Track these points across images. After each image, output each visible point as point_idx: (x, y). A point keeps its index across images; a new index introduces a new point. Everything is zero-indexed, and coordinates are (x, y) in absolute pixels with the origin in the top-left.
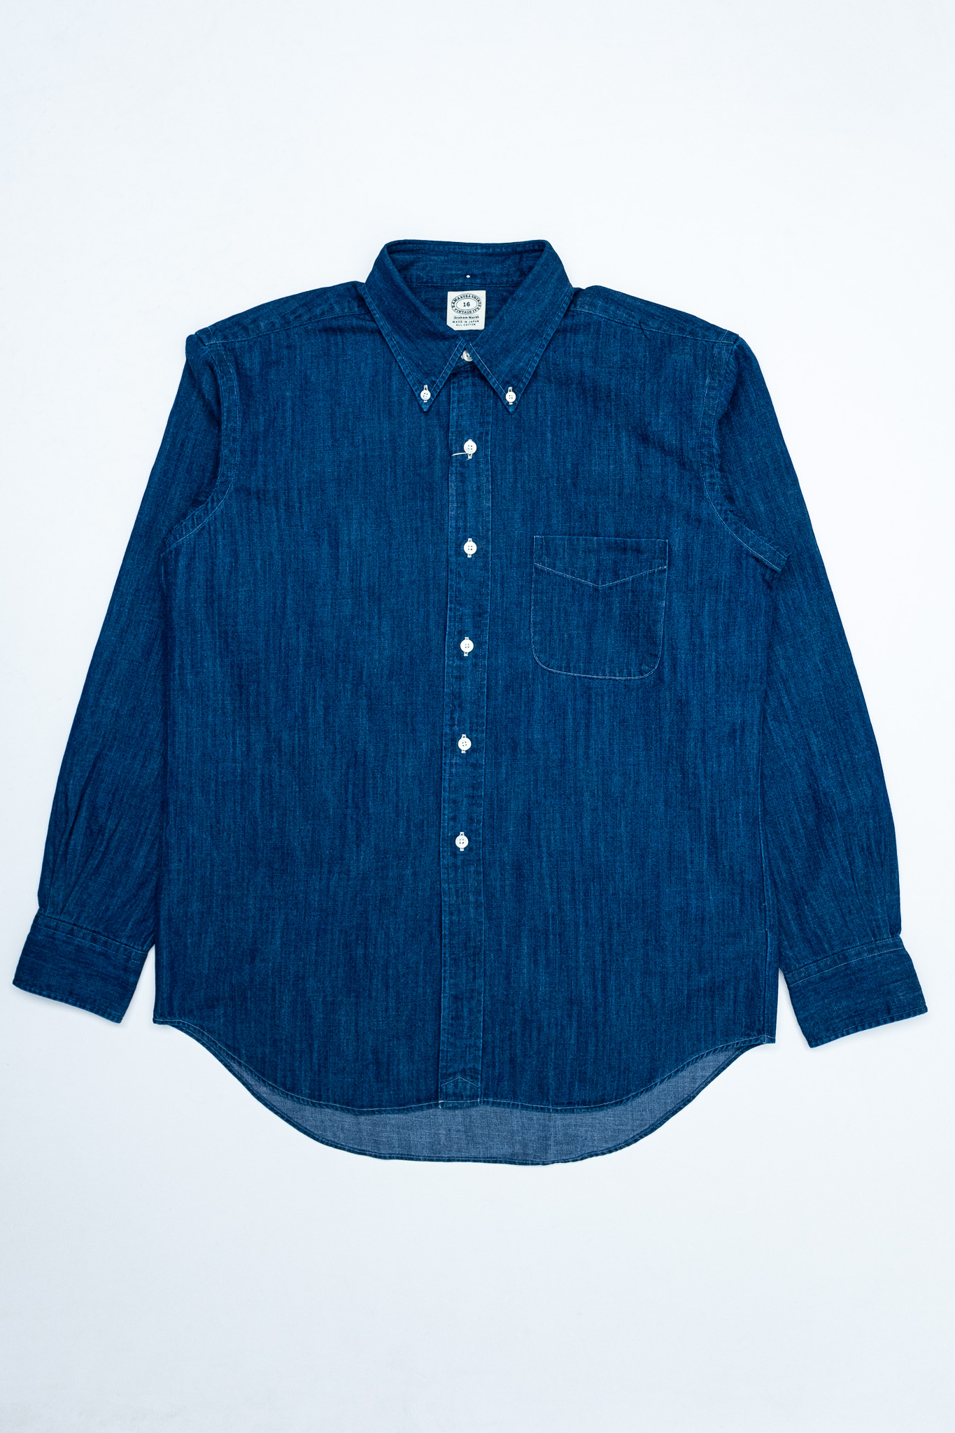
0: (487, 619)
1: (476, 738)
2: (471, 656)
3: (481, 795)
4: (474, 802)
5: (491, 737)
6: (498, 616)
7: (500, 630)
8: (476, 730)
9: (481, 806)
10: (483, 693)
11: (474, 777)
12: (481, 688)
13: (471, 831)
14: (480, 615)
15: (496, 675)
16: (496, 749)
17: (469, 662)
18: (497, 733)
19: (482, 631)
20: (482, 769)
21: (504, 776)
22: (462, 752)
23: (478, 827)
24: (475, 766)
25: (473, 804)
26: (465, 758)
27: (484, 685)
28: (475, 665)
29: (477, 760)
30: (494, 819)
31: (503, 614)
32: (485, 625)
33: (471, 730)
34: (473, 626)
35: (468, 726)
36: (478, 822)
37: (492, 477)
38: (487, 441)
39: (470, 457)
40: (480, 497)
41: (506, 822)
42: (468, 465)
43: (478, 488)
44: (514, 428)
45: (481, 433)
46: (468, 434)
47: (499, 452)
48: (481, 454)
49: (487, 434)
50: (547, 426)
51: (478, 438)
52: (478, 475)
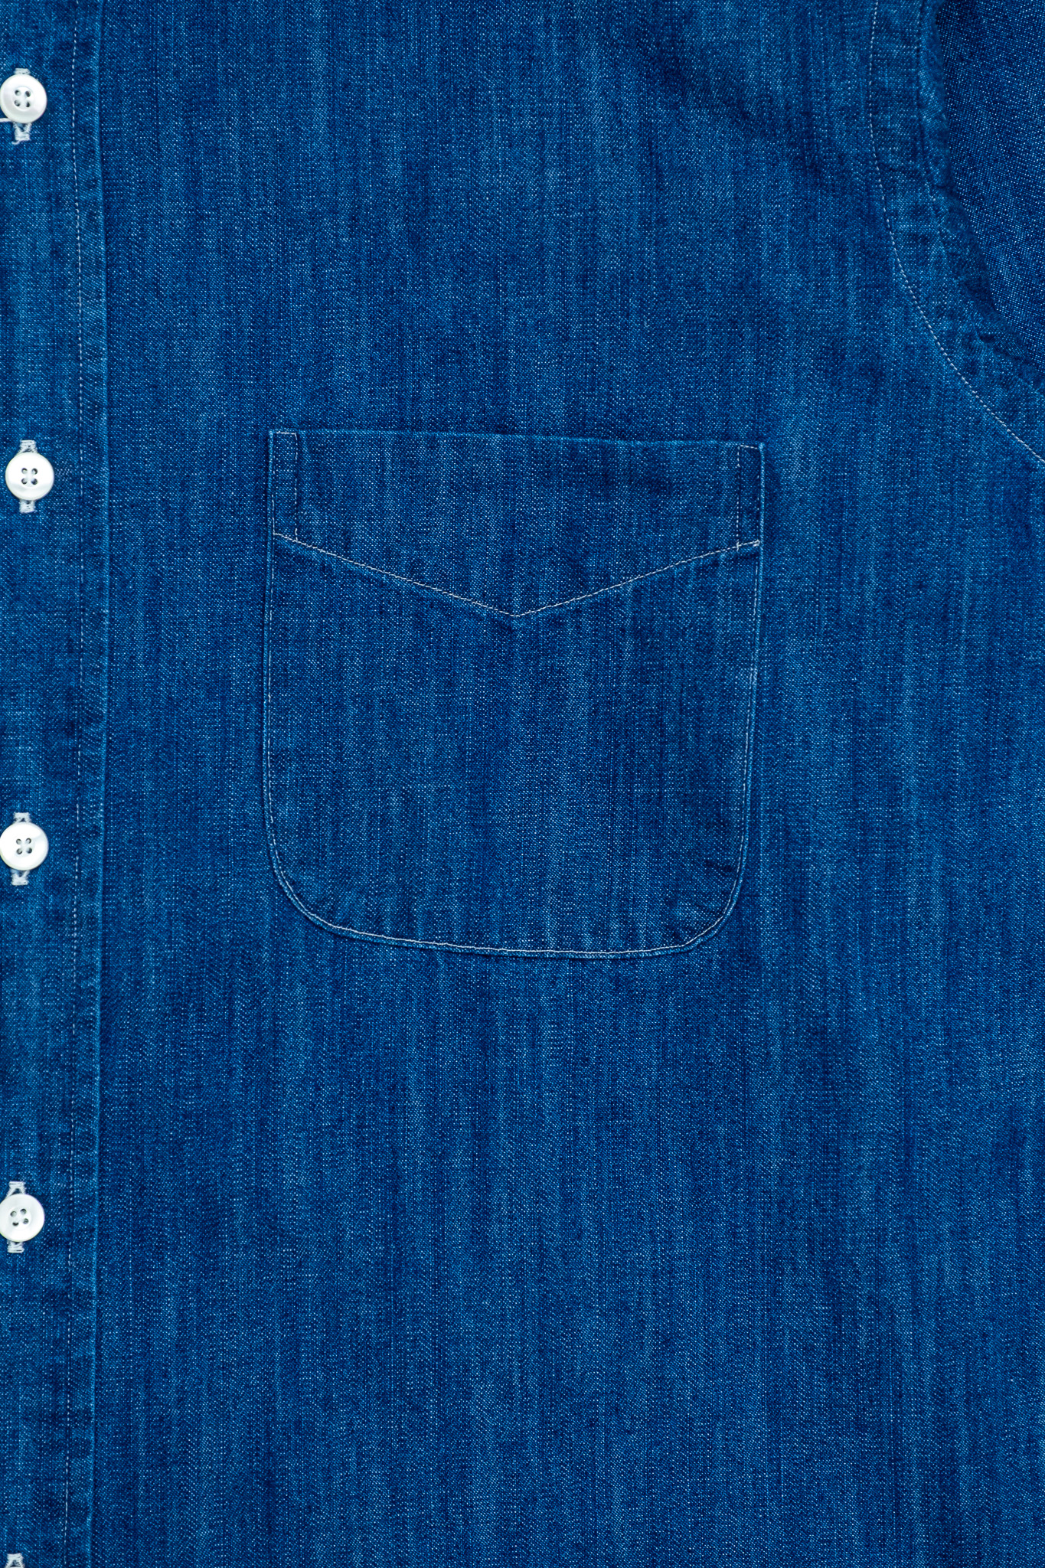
0: (96, 742)
1: (65, 1193)
2: (39, 882)
3: (87, 1410)
4: (59, 1436)
5: (118, 1189)
6: (139, 733)
7: (149, 786)
8: (64, 1165)
9: (86, 1453)
10: (88, 1023)
11: (56, 1342)
12: (80, 1005)
13: (50, 1547)
14: (70, 728)
15: (138, 953)
16: (140, 1233)
17: (33, 909)
18: (142, 1170)
19: (80, 789)
20: (85, 1308)
21: (172, 1332)
22: (12, 1249)
23: (76, 1531)
24: (62, 1300)
25: (55, 1447)
26: (24, 1272)
27: (91, 991)
28: (56, 919)
29: (68, 1279)
30: (135, 1499)
31: (156, 723)
32: (92, 765)
33: (44, 1164)
34: (46, 772)
35: (31, 1149)
36: (77, 1511)
37: (107, 209)
38: (86, 77)
39: (22, 136)
40: (61, 284)
41: (181, 1506)
42: (18, 167)
43: (56, 252)
44: (188, 28)
45: (64, 47)
46: (14, 49)
47: (133, 117)
48: (64, 124)
49: (86, 47)
50: (311, 23)
51: (55, 64)
52: (55, 201)
